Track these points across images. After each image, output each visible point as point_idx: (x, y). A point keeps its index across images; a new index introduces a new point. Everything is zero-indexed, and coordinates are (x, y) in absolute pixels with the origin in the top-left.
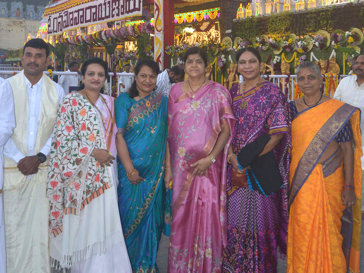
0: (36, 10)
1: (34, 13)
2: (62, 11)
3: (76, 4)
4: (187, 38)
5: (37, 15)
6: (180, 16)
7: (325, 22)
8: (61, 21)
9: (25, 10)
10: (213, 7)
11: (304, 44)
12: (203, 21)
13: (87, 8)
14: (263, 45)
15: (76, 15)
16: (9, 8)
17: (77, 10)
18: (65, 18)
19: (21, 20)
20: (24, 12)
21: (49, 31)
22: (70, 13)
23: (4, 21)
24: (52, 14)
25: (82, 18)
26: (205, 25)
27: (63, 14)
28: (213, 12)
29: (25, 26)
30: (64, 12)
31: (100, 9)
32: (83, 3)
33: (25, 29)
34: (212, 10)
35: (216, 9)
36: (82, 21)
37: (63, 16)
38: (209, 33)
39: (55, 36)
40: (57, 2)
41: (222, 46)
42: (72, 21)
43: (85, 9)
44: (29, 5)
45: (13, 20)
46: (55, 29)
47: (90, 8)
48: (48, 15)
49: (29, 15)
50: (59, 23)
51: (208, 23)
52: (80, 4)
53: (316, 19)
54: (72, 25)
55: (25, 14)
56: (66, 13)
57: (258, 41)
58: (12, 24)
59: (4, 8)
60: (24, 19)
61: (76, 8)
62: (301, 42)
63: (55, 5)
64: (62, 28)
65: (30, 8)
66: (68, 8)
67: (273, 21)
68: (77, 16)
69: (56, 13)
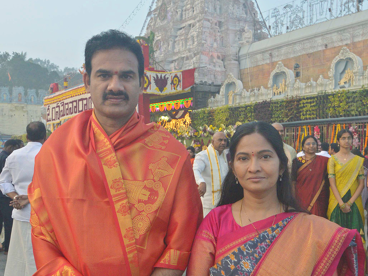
0: (37, 94)
1: (36, 97)
2: (59, 101)
3: (70, 96)
4: (167, 124)
5: (38, 99)
6: (162, 105)
7: (250, 114)
8: (58, 110)
9: (26, 94)
10: (188, 98)
11: (228, 132)
12: (180, 109)
13: (79, 100)
14: (204, 132)
15: (70, 106)
16: (11, 92)
17: (71, 101)
18: (62, 108)
19: (23, 105)
20: (25, 96)
21: (48, 119)
22: (66, 104)
23: (7, 106)
24: (50, 104)
25: (76, 109)
26: (181, 113)
27: (59, 104)
28: (187, 102)
29: (27, 111)
30: (60, 102)
31: (90, 101)
32: (76, 95)
33: (27, 114)
34: (186, 100)
35: (190, 99)
36: (76, 111)
37: (60, 106)
38: (185, 120)
39: (54, 124)
40: (55, 94)
41: (178, 133)
42: (67, 111)
43: (77, 101)
44: (31, 89)
45: (15, 105)
46: (54, 118)
47: (82, 100)
48: (47, 104)
49: (31, 100)
50: (57, 112)
51: (183, 111)
52: (74, 96)
53: (245, 112)
54: (67, 114)
55: (27, 99)
56: (62, 104)
57: (201, 129)
58: (14, 109)
59: (6, 93)
60: (26, 104)
61: (71, 100)
62: (226, 130)
63: (52, 96)
64: (59, 117)
65: (32, 92)
66: (64, 99)
67: (218, 113)
68: (72, 107)
69: (54, 103)
